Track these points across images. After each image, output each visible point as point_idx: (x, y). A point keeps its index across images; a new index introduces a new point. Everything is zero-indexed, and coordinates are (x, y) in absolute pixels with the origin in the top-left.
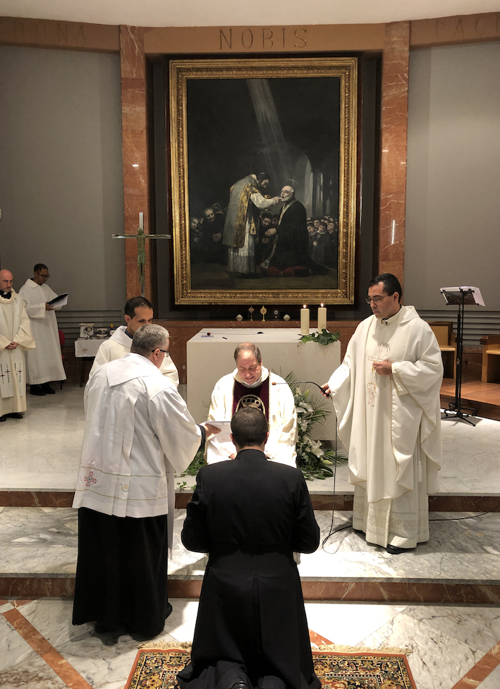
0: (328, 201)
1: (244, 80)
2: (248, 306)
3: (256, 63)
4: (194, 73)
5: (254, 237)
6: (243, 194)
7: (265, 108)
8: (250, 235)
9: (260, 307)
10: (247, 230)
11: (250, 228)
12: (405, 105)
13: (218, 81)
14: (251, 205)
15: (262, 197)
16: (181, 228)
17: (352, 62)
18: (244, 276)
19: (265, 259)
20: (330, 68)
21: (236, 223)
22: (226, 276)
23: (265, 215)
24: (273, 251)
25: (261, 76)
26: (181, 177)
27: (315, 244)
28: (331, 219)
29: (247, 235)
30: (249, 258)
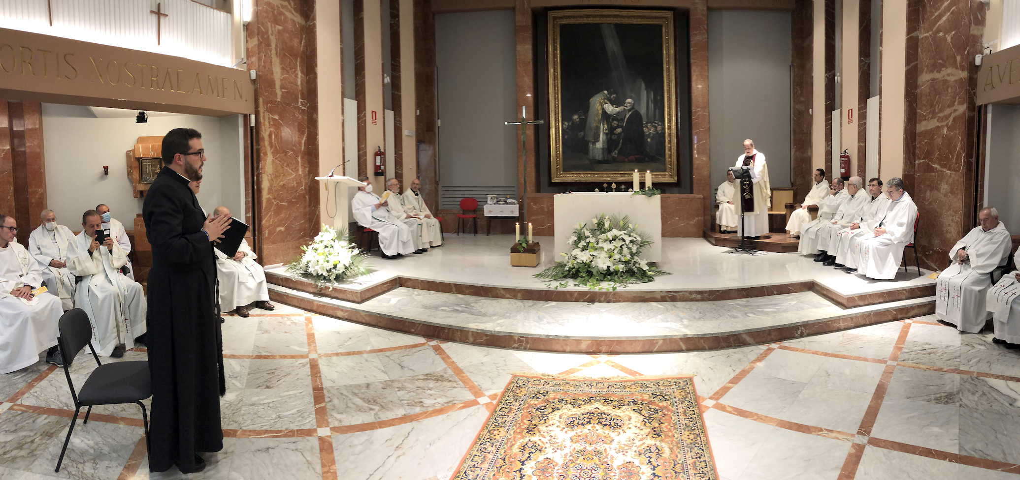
0: (657, 111)
1: (598, 24)
2: (603, 183)
3: (606, 12)
4: (565, 20)
5: (607, 134)
6: (598, 104)
7: (612, 45)
8: (604, 133)
9: (612, 183)
10: (601, 130)
11: (603, 127)
12: (706, 47)
13: (580, 25)
14: (604, 112)
15: (611, 107)
16: (556, 129)
17: (670, 14)
18: (600, 162)
19: (615, 149)
20: (656, 18)
21: (594, 125)
22: (587, 162)
23: (614, 119)
24: (620, 144)
25: (609, 22)
26: (556, 93)
27: (649, 140)
28: (660, 123)
29: (602, 133)
30: (603, 149)
